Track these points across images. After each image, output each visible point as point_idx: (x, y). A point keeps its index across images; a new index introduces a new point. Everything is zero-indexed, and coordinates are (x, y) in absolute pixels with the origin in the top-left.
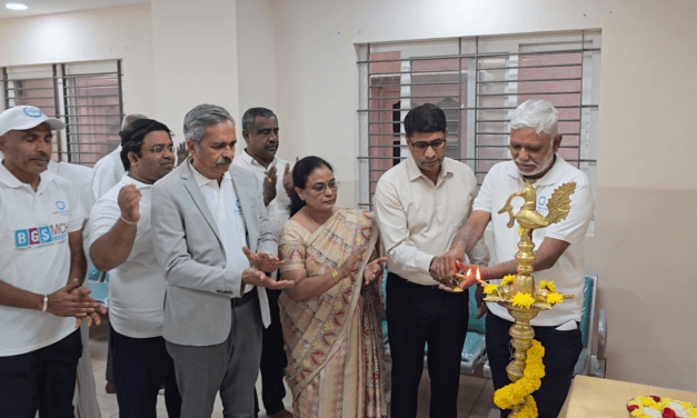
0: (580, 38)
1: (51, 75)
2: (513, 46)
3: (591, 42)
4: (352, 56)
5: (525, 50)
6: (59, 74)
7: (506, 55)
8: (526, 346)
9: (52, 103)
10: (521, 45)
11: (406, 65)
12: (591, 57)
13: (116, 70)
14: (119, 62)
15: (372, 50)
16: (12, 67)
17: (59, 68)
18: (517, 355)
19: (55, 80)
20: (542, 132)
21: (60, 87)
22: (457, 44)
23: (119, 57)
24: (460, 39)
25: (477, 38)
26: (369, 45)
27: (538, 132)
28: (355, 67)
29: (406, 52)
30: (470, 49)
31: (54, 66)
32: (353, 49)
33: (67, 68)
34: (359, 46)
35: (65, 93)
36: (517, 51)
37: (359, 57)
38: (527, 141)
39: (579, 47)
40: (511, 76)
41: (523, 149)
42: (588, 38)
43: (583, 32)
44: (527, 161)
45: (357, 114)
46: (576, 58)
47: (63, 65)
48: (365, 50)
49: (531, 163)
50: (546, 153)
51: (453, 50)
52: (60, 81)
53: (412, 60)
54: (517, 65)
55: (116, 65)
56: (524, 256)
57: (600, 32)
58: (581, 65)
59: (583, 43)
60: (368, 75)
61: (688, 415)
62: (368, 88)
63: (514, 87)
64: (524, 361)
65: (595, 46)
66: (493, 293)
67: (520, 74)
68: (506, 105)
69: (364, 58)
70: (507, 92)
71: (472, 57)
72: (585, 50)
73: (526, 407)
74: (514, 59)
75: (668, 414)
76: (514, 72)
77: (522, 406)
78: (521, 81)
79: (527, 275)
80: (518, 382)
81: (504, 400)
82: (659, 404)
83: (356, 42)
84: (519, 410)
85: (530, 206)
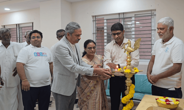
0: (150, 12)
1: (16, 27)
2: (133, 15)
3: (154, 13)
4: (91, 19)
5: (136, 16)
6: (18, 27)
7: (131, 18)
8: (130, 85)
9: (16, 34)
10: (135, 15)
11: (105, 21)
12: (154, 17)
13: (32, 25)
14: (33, 23)
15: (96, 18)
16: (6, 25)
17: (18, 25)
18: (128, 88)
19: (17, 28)
21: (18, 30)
22: (118, 15)
23: (32, 22)
24: (119, 14)
25: (124, 13)
26: (96, 16)
28: (92, 22)
29: (106, 18)
30: (122, 16)
31: (17, 25)
32: (91, 17)
33: (20, 25)
34: (93, 16)
35: (19, 31)
37: (93, 19)
39: (151, 14)
42: (153, 12)
43: (151, 10)
45: (93, 34)
46: (150, 17)
47: (19, 24)
48: (95, 18)
51: (117, 17)
52: (18, 28)
53: (107, 20)
54: (134, 20)
55: (32, 24)
56: (128, 60)
57: (156, 10)
58: (151, 19)
59: (151, 13)
60: (96, 24)
61: (173, 101)
62: (96, 27)
63: (133, 25)
64: (129, 89)
65: (154, 14)
66: (120, 70)
67: (135, 22)
68: (132, 30)
69: (95, 20)
70: (132, 27)
71: (122, 18)
72: (152, 15)
73: (130, 103)
74: (133, 18)
75: (167, 100)
76: (134, 22)
77: (129, 102)
78: (135, 24)
79: (130, 65)
80: (127, 95)
81: (124, 100)
82: (165, 98)
83: (92, 15)
84: (128, 104)
85: (129, 46)
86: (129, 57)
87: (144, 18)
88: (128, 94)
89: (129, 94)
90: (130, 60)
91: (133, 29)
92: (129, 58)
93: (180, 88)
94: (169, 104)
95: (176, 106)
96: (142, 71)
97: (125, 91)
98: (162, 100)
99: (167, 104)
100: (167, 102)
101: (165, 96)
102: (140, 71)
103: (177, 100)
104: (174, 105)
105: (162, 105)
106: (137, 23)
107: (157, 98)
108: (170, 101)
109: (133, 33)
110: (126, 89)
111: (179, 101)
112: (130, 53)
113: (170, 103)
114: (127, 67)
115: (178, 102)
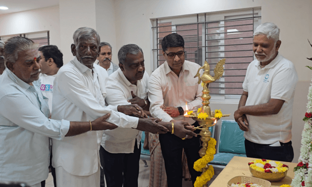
0: (252, 12)
2: (222, 17)
3: (257, 14)
4: (149, 25)
5: (227, 19)
7: (218, 22)
8: (207, 140)
10: (225, 17)
11: (174, 28)
12: (257, 21)
13: (47, 36)
14: (48, 32)
15: (158, 22)
16: (3, 36)
18: (204, 144)
20: (270, 37)
22: (196, 18)
23: (48, 30)
24: (198, 15)
25: (205, 14)
26: (157, 19)
27: (268, 36)
28: (151, 30)
29: (174, 22)
30: (202, 19)
32: (150, 21)
33: (26, 36)
34: (152, 20)
36: (223, 19)
37: (153, 25)
38: (261, 41)
39: (252, 16)
40: (221, 31)
41: (259, 46)
42: (256, 12)
43: (253, 9)
44: (262, 52)
45: (152, 52)
46: (251, 22)
47: (24, 35)
48: (155, 22)
49: (264, 54)
50: (271, 49)
51: (194, 20)
53: (177, 26)
54: (223, 26)
56: (205, 96)
57: (261, 9)
58: (253, 24)
59: (253, 14)
60: (157, 33)
61: (277, 166)
62: (157, 39)
63: (222, 36)
64: (206, 147)
65: (259, 15)
66: (191, 114)
67: (226, 30)
68: (220, 44)
69: (155, 26)
70: (219, 38)
71: (203, 23)
72: (254, 17)
73: (208, 170)
74: (222, 23)
75: (267, 166)
76: (223, 29)
77: (206, 169)
78: (226, 33)
79: (207, 105)
80: (203, 157)
81: (197, 166)
82: (265, 162)
83: (151, 18)
84: (205, 172)
85: (207, 72)
86: (205, 91)
87: (244, 22)
88: (204, 155)
89: (206, 156)
90: (207, 96)
91: (222, 42)
92: (206, 93)
93: (290, 142)
94: (270, 171)
95: (281, 176)
96: (228, 115)
97: (199, 150)
98: (259, 164)
99: (266, 171)
100: (267, 169)
101: (264, 158)
102: (225, 116)
103: (284, 166)
104: (278, 173)
105: (257, 173)
106: (228, 31)
107: (250, 162)
108: (271, 167)
109: (222, 49)
110: (202, 147)
111: (287, 166)
112: (208, 84)
113: (271, 169)
114: (202, 109)
115: (285, 169)
